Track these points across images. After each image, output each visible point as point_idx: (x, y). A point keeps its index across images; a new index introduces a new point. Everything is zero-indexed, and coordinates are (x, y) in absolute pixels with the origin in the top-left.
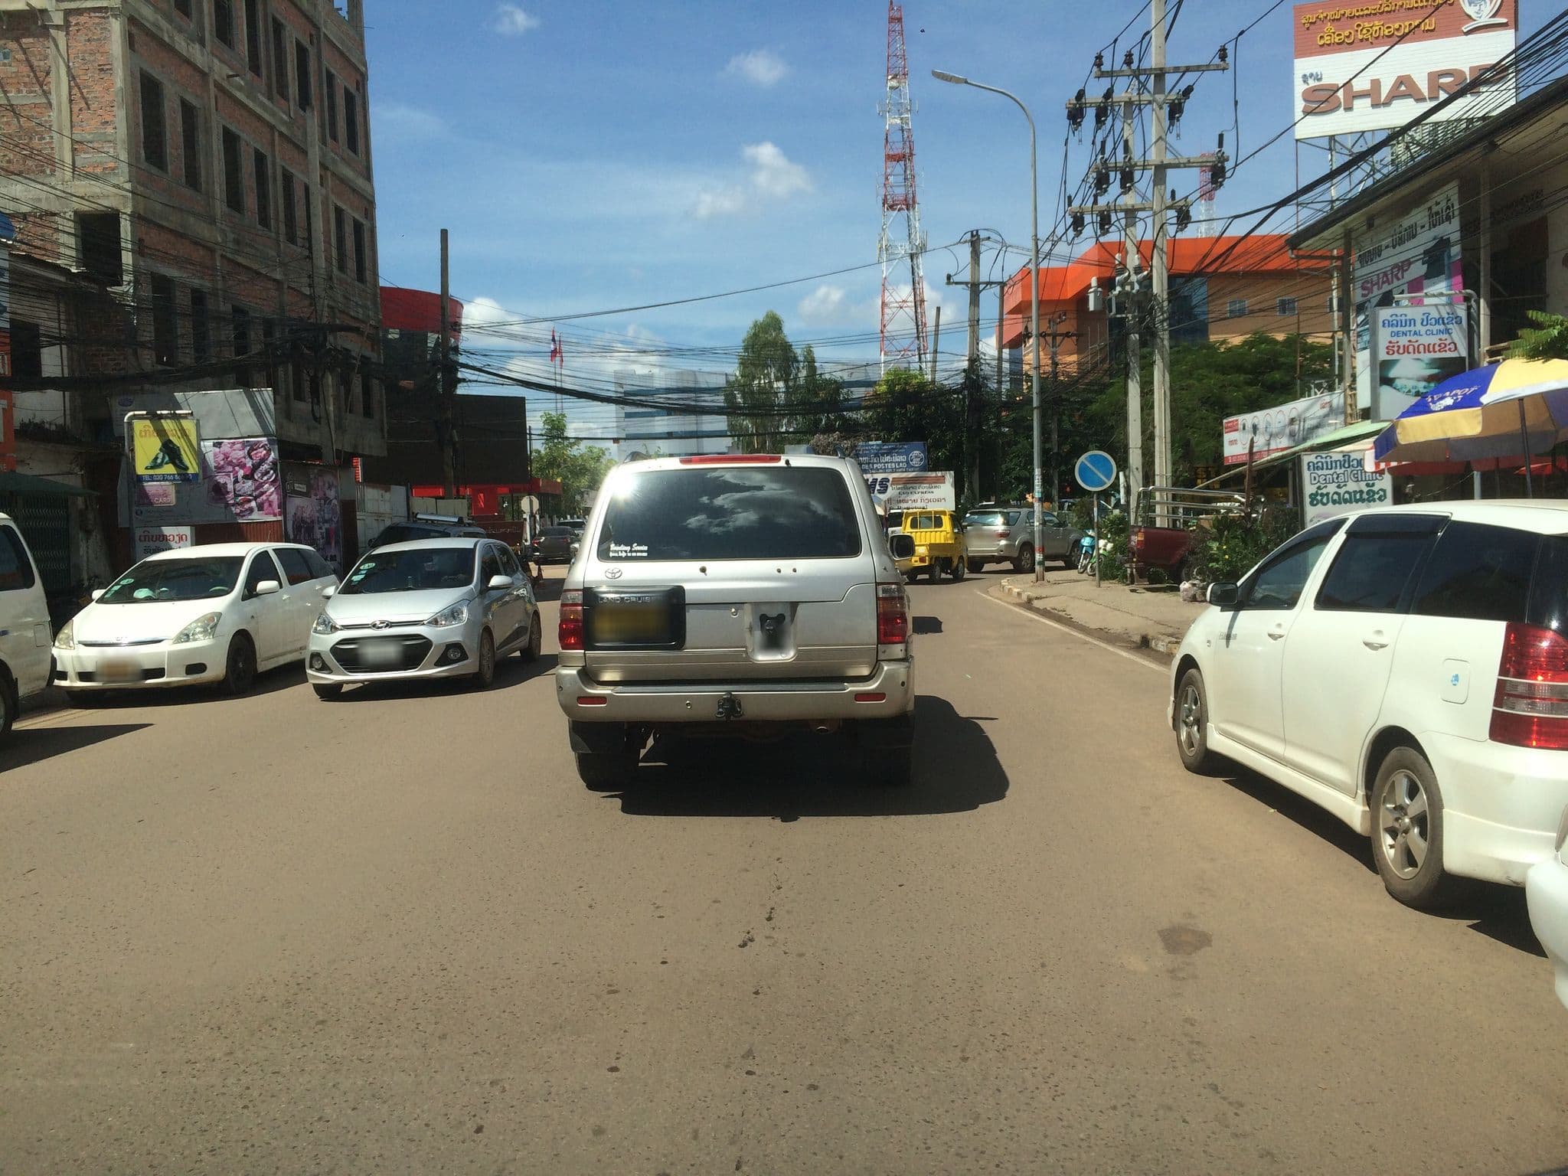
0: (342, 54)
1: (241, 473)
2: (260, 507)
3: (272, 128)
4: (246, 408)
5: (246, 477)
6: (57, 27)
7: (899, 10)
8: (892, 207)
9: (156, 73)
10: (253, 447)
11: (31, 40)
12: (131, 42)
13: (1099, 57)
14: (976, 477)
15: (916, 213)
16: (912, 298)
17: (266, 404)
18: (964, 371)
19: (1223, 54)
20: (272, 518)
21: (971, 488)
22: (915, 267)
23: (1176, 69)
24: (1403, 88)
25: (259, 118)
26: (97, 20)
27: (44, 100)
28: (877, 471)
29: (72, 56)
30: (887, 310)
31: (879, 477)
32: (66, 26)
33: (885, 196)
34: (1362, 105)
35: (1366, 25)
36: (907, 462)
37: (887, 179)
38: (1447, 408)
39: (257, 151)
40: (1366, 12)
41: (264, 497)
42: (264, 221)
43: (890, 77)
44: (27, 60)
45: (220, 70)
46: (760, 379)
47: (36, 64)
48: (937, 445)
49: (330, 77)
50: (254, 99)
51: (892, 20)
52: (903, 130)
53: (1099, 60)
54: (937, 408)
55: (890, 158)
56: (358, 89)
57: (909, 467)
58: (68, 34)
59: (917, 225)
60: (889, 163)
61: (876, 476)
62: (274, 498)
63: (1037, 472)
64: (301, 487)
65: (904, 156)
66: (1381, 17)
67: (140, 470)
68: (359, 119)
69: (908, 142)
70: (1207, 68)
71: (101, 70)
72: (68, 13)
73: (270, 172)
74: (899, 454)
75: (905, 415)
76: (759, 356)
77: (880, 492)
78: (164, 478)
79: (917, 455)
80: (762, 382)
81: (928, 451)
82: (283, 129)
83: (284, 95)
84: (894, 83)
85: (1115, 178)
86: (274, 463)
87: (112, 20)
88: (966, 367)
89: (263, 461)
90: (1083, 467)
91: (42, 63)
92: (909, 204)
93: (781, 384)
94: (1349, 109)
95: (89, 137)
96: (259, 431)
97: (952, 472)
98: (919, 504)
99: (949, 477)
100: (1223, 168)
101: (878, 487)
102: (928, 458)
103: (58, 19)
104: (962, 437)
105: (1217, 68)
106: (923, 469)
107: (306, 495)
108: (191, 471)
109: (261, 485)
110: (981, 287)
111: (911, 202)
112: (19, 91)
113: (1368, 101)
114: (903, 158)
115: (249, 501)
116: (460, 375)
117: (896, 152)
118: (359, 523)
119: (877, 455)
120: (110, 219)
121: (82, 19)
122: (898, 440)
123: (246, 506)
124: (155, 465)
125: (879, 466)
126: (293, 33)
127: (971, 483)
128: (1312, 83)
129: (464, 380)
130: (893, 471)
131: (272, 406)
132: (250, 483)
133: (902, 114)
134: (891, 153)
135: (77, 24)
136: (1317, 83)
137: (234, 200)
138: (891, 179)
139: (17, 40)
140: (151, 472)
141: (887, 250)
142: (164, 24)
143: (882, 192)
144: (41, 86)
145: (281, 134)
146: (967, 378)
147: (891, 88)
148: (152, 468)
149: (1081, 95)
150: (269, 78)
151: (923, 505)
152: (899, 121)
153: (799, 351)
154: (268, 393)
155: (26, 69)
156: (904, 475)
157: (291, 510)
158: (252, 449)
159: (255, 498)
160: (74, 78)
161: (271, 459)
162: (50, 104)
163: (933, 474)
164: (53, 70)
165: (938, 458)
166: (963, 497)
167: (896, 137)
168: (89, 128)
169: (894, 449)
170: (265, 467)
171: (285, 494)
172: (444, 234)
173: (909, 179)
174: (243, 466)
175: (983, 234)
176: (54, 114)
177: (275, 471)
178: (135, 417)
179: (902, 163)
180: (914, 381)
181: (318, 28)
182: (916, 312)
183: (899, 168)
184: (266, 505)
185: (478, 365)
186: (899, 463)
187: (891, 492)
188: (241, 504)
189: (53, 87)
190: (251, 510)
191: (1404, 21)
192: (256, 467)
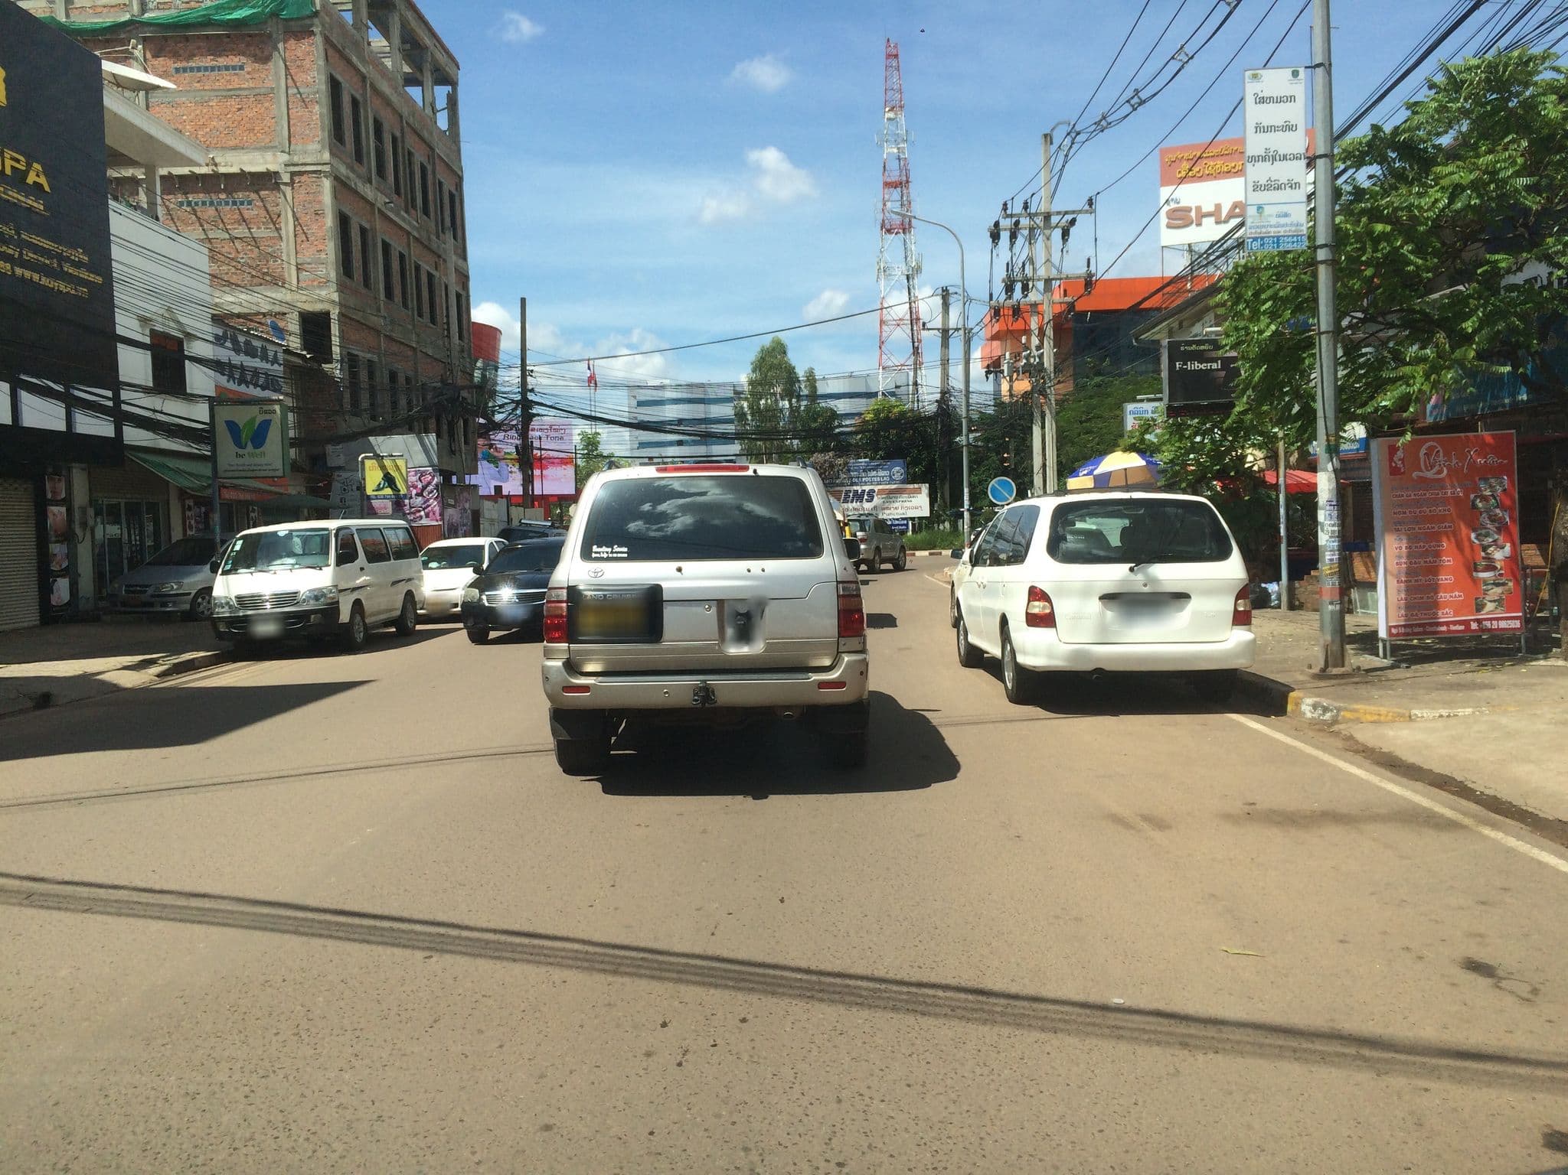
0: (447, 165)
1: (414, 492)
2: (427, 516)
3: (408, 233)
4: (418, 447)
5: (418, 495)
6: (286, 184)
7: (895, 47)
8: (889, 231)
9: (347, 210)
10: (422, 474)
11: (267, 192)
12: (336, 195)
13: (1005, 205)
14: (947, 487)
15: (913, 236)
16: (908, 317)
17: (431, 445)
18: (937, 401)
19: (1090, 202)
20: (435, 523)
21: (942, 497)
22: (911, 287)
23: (1058, 213)
24: (1237, 210)
25: (401, 228)
26: (314, 179)
27: (276, 235)
28: (866, 483)
29: (296, 204)
30: (885, 328)
31: (867, 488)
32: (292, 183)
33: (883, 221)
34: (1208, 222)
35: (1212, 163)
36: (890, 477)
37: (884, 205)
38: (1084, 475)
39: (400, 253)
40: (1211, 154)
41: (430, 508)
42: (405, 305)
43: (887, 109)
44: (264, 206)
45: (380, 200)
46: (767, 399)
47: (270, 209)
48: (915, 463)
49: (440, 184)
50: (398, 214)
51: (889, 56)
52: (899, 159)
53: (1005, 206)
54: (914, 432)
55: (887, 185)
56: (457, 189)
57: (891, 481)
58: (293, 189)
59: (913, 248)
60: (886, 190)
61: (864, 488)
62: (437, 509)
63: (966, 490)
64: (451, 502)
65: (901, 183)
66: (1223, 158)
67: (369, 491)
68: (458, 212)
69: (905, 170)
70: (1080, 212)
71: (317, 214)
72: (293, 174)
73: (408, 267)
74: (883, 469)
75: (888, 438)
76: (766, 376)
77: (868, 501)
78: (385, 497)
79: (898, 471)
80: (769, 401)
81: (908, 467)
82: (415, 234)
83: (414, 207)
84: (891, 115)
85: (1018, 286)
86: (437, 485)
87: (324, 180)
88: (938, 398)
89: (429, 483)
90: (994, 489)
91: (274, 208)
92: (906, 228)
93: (786, 404)
94: (1199, 224)
95: (309, 260)
96: (427, 464)
97: (927, 485)
98: (900, 511)
99: (925, 488)
100: (1091, 281)
101: (866, 497)
102: (907, 473)
103: (286, 178)
104: (935, 455)
105: (1087, 212)
106: (903, 482)
107: (453, 506)
108: (402, 492)
109: (428, 500)
110: (951, 332)
111: (907, 226)
112: (259, 228)
113: (1212, 219)
114: (900, 184)
115: (420, 511)
116: (534, 411)
117: (893, 179)
118: (481, 526)
119: (864, 471)
120: (325, 316)
121: (304, 178)
122: (882, 458)
123: (418, 515)
124: (379, 489)
125: (867, 479)
126: (419, 157)
127: (943, 494)
128: (1173, 205)
129: (538, 415)
130: (879, 483)
131: (435, 446)
132: (420, 498)
133: (899, 144)
134: (889, 180)
135: (299, 182)
136: (1176, 206)
137: (389, 294)
138: (889, 204)
139: (257, 192)
140: (376, 493)
141: (884, 271)
142: (351, 175)
143: (880, 217)
144: (274, 225)
145: (414, 237)
146: (939, 407)
147: (889, 119)
148: (377, 490)
149: (997, 224)
150: (406, 197)
151: (903, 511)
152: (895, 151)
153: (801, 373)
154: (433, 437)
155: (263, 213)
156: (888, 487)
157: (446, 518)
158: (422, 476)
159: (424, 509)
160: (297, 219)
161: (434, 482)
162: (281, 238)
163: (911, 486)
164: (283, 213)
165: (915, 473)
166: (936, 505)
167: (893, 165)
168: (308, 254)
169: (879, 465)
170: (430, 488)
171: (444, 506)
172: (523, 301)
173: (906, 203)
174: (415, 487)
175: (951, 290)
176: (283, 245)
177: (437, 491)
178: (366, 458)
179: (899, 189)
180: (896, 410)
181: (432, 149)
182: (912, 330)
183: (896, 194)
184: (431, 514)
185: (549, 403)
186: (883, 477)
187: (877, 500)
188: (414, 513)
189: (283, 225)
190: (421, 517)
191: (1238, 161)
192: (424, 488)
